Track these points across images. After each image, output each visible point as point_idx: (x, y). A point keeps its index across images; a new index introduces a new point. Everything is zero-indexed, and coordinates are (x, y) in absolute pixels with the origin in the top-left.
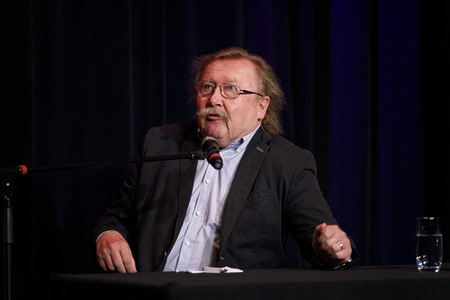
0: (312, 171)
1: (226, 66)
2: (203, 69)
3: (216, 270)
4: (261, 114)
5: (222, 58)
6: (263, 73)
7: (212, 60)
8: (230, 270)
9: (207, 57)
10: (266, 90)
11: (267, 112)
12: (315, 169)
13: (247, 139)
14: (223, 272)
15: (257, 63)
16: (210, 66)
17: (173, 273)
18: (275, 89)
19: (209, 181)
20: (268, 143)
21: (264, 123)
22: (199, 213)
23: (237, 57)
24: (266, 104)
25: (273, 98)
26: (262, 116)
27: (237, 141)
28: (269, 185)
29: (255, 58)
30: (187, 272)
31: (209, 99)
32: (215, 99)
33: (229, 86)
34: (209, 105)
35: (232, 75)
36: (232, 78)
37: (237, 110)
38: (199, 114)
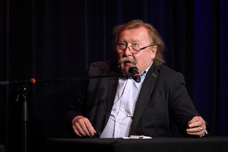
0: (183, 84)
1: (132, 32)
2: (119, 34)
3: (137, 137)
4: (153, 56)
5: (129, 28)
7: (123, 29)
8: (145, 137)
9: (121, 26)
10: (155, 43)
11: (156, 54)
12: (184, 83)
13: (147, 71)
14: (140, 138)
15: (149, 28)
16: (123, 33)
17: (113, 139)
18: (159, 41)
19: (127, 92)
20: (159, 71)
21: (155, 60)
22: (123, 110)
23: (137, 26)
24: (155, 50)
25: (159, 46)
26: (154, 57)
27: (142, 73)
28: (161, 94)
29: (147, 25)
30: (121, 138)
31: (125, 52)
32: (128, 52)
33: (134, 44)
34: (125, 56)
35: (136, 38)
36: (136, 39)
37: (140, 57)
38: (120, 61)
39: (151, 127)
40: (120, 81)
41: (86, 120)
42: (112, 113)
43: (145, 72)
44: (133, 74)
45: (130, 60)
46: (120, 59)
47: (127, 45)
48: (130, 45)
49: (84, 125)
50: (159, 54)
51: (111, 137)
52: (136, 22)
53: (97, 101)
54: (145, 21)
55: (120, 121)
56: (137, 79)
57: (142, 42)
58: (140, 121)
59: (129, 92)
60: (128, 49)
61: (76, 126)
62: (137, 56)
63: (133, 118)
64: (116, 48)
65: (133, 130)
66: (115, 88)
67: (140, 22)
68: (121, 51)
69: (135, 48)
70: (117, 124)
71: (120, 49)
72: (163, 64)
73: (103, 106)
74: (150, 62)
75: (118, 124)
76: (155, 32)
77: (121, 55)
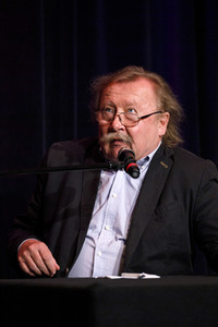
0: (216, 180)
1: (124, 89)
2: (102, 91)
3: (134, 276)
4: (162, 130)
5: (120, 82)
7: (109, 83)
8: (148, 276)
9: (105, 78)
10: (165, 107)
11: (167, 127)
13: (151, 156)
14: (140, 278)
15: (155, 81)
16: (109, 89)
17: (91, 279)
18: (173, 104)
19: (115, 195)
20: (172, 157)
21: (164, 138)
22: (108, 227)
23: (134, 78)
24: (166, 120)
25: (172, 113)
26: (164, 133)
27: (142, 159)
28: (176, 199)
29: (151, 75)
30: (106, 278)
31: (111, 124)
32: (117, 124)
33: (128, 110)
34: (111, 130)
35: (131, 98)
36: (132, 101)
37: (138, 132)
38: (102, 140)
39: (159, 257)
40: (103, 175)
41: (43, 246)
42: (89, 233)
43: (148, 158)
44: (127, 163)
46: (102, 135)
47: (116, 111)
48: (120, 111)
49: (38, 255)
50: (172, 127)
51: (88, 276)
52: (132, 71)
53: (62, 211)
54: (147, 69)
55: (104, 248)
56: (132, 172)
57: (143, 106)
58: (140, 247)
59: (119, 194)
60: (117, 119)
61: (23, 257)
62: (134, 130)
63: (126, 242)
64: (96, 117)
65: (127, 263)
66: (94, 188)
67: (139, 71)
68: (105, 122)
69: (130, 116)
70: (98, 252)
71: (104, 118)
72: (180, 145)
73: (72, 221)
74: (156, 142)
75: (100, 253)
76: (166, 89)
77: (105, 129)
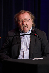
6: (30, 14)
19: (25, 40)
34: (23, 25)
45: (26, 26)
